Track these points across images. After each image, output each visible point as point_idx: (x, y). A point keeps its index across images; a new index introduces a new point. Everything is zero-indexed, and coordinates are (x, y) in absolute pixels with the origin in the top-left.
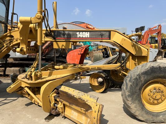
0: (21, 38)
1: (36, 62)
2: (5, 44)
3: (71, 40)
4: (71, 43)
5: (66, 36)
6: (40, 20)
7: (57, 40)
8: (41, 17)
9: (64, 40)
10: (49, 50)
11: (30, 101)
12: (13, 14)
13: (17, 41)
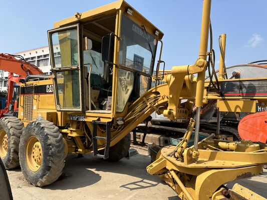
0: (171, 96)
1: (190, 133)
2: (148, 104)
3: (255, 98)
4: (255, 102)
5: (244, 90)
6: (203, 69)
7: (226, 98)
8: (204, 63)
9: (241, 98)
10: (205, 111)
11: (176, 195)
12: (160, 62)
13: (163, 99)
